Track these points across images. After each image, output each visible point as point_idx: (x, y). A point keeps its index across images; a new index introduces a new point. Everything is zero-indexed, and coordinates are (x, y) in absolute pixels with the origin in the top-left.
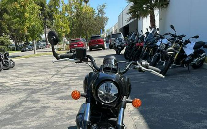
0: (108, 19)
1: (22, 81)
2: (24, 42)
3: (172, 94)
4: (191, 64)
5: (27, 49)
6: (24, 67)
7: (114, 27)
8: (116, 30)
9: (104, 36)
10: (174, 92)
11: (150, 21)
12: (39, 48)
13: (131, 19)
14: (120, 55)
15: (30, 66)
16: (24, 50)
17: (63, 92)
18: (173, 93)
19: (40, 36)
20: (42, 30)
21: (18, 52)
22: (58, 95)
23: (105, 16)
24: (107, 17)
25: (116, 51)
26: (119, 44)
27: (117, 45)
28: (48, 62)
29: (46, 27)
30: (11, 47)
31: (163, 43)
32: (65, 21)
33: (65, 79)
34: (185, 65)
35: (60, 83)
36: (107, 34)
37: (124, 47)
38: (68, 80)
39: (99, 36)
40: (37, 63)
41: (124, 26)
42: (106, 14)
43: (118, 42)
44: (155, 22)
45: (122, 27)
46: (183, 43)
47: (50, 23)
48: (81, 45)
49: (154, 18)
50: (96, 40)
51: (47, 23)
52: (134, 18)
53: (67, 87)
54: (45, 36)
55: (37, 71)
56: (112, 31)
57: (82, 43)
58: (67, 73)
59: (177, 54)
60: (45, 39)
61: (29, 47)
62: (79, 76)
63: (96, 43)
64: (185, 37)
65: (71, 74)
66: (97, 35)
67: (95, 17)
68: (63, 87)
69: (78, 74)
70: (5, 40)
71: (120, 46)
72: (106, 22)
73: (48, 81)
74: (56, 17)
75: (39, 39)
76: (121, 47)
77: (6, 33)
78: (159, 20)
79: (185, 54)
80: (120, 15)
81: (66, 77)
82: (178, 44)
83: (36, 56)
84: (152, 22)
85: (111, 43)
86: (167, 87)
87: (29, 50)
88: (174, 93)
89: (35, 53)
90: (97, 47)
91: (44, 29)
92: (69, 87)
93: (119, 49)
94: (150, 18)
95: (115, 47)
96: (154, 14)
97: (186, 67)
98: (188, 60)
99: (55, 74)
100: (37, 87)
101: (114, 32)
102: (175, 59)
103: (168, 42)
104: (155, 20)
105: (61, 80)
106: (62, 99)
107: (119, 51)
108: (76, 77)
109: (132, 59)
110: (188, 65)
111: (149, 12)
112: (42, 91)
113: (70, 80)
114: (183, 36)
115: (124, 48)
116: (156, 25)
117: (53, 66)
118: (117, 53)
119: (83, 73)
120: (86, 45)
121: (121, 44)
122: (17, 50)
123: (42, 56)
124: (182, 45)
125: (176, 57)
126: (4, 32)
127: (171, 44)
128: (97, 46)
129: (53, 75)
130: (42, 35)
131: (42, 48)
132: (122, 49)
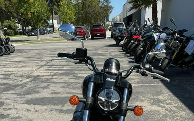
0: (113, 8)
1: (5, 72)
2: (31, 27)
3: (164, 107)
4: (191, 64)
5: (33, 34)
6: (20, 54)
7: (119, 16)
8: (121, 19)
9: (109, 24)
10: (167, 104)
11: (152, 12)
12: (45, 33)
13: (132, 9)
14: (120, 45)
15: (25, 53)
16: (30, 35)
17: (38, 92)
18: (165, 105)
19: (47, 22)
20: (49, 16)
21: (24, 37)
22: (30, 97)
23: (110, 5)
24: (112, 6)
25: (116, 41)
26: (119, 34)
27: (117, 35)
28: (46, 49)
29: (54, 13)
30: (19, 31)
31: (161, 38)
32: (71, 8)
33: (50, 73)
34: (184, 66)
35: (43, 77)
36: (112, 22)
37: (124, 37)
38: (53, 74)
39: (101, 25)
40: (34, 50)
41: (127, 16)
42: (111, 3)
43: (118, 32)
44: (157, 13)
45: (126, 16)
46: (183, 41)
47: (58, 9)
48: (83, 33)
49: (157, 9)
50: (98, 29)
51: (55, 9)
52: (136, 8)
53: (46, 84)
54: (52, 21)
55: (29, 59)
56: (117, 19)
57: (84, 31)
58: (56, 64)
59: (176, 53)
60: (52, 25)
61: (35, 32)
62: (67, 70)
63: (98, 32)
64: (186, 32)
65: (60, 67)
66: (98, 24)
67: (100, 5)
68: (42, 84)
69: (67, 67)
70: (12, 24)
71: (120, 36)
72: (110, 11)
73: (31, 75)
74: (61, 4)
75: (46, 25)
76: (121, 38)
77: (13, 17)
78: (162, 12)
79: (185, 53)
80: (125, 5)
81: (52, 70)
82: (177, 41)
83: (38, 42)
84: (154, 13)
85: (113, 32)
86: (159, 95)
87: (35, 34)
88: (167, 106)
89: (38, 39)
90: (98, 36)
91: (51, 15)
92: (49, 85)
93: (119, 39)
94: (152, 8)
95: (115, 37)
96: (157, 4)
97: (186, 67)
98: (188, 61)
99: (43, 66)
100: (15, 81)
101: (118, 21)
102: (173, 58)
103: (167, 38)
104: (157, 10)
105: (45, 74)
106: (30, 104)
107: (118, 42)
108: (63, 72)
109: (129, 52)
110: (188, 66)
111: (152, 2)
112: (16, 88)
113: (55, 75)
114: (185, 31)
115: (124, 39)
116: (158, 16)
117: (48, 54)
118: (116, 43)
119: (72, 66)
120: (88, 33)
121: (121, 34)
122: (24, 34)
123: (44, 42)
124: (182, 42)
125: (174, 57)
126: (11, 16)
127: (170, 40)
128: (99, 34)
129: (41, 66)
130: (49, 21)
131: (48, 34)
132: (122, 40)
